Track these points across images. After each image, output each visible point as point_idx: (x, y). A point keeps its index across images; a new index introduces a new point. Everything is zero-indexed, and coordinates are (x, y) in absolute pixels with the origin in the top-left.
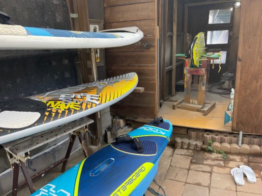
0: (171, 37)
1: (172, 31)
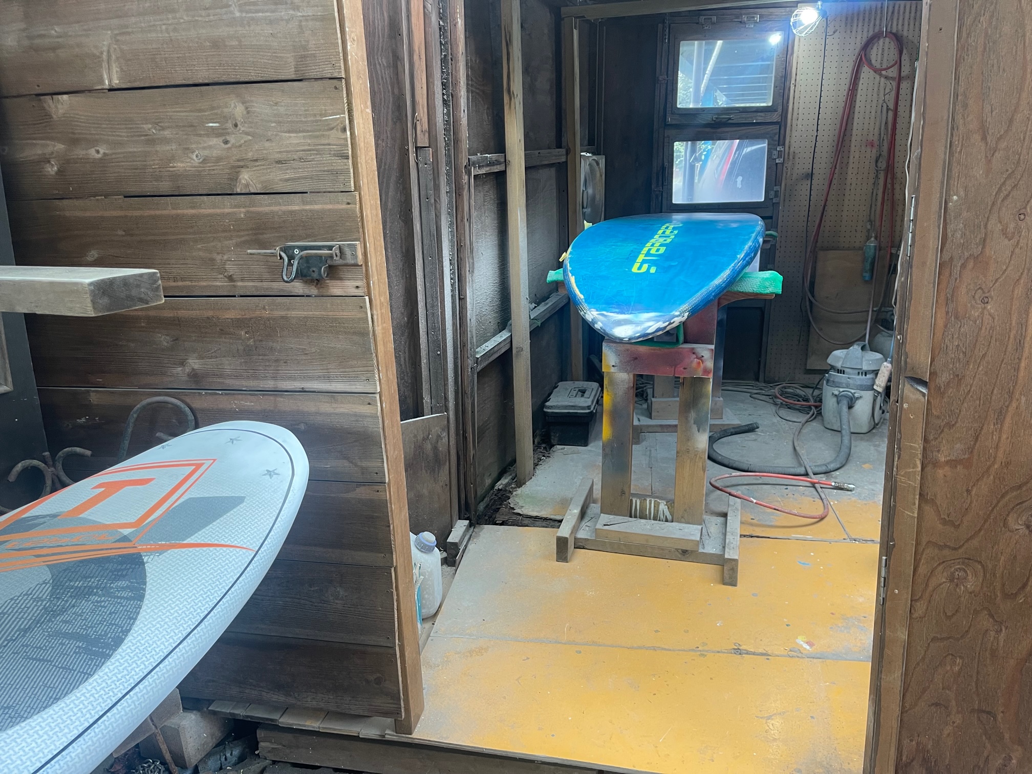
0: (499, 180)
1: (500, 146)
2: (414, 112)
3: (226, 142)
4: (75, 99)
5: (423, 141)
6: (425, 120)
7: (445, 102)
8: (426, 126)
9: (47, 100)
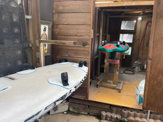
0: (99, 37)
3: (77, 31)
9: (58, 25)
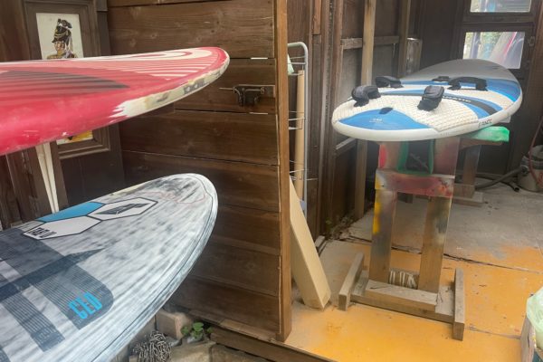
1: (360, 34)
2: (313, 15)
3: (213, 31)
4: (145, 9)
5: (317, 31)
6: (319, 20)
7: (331, 10)
8: (319, 23)
9: (132, 9)
